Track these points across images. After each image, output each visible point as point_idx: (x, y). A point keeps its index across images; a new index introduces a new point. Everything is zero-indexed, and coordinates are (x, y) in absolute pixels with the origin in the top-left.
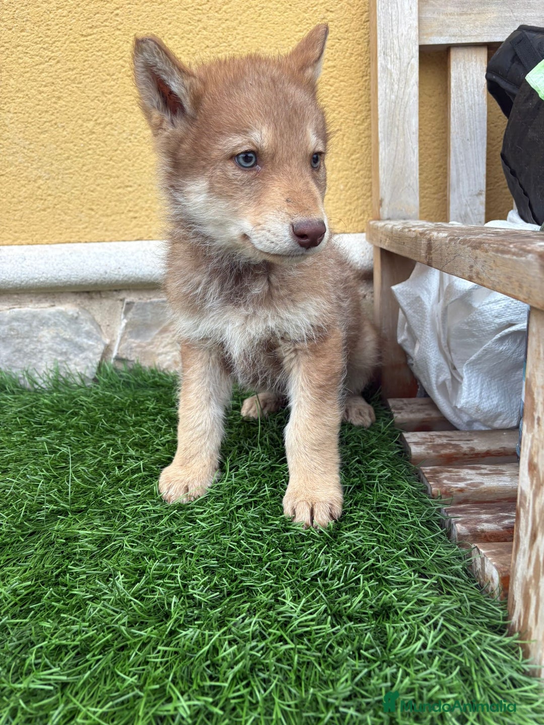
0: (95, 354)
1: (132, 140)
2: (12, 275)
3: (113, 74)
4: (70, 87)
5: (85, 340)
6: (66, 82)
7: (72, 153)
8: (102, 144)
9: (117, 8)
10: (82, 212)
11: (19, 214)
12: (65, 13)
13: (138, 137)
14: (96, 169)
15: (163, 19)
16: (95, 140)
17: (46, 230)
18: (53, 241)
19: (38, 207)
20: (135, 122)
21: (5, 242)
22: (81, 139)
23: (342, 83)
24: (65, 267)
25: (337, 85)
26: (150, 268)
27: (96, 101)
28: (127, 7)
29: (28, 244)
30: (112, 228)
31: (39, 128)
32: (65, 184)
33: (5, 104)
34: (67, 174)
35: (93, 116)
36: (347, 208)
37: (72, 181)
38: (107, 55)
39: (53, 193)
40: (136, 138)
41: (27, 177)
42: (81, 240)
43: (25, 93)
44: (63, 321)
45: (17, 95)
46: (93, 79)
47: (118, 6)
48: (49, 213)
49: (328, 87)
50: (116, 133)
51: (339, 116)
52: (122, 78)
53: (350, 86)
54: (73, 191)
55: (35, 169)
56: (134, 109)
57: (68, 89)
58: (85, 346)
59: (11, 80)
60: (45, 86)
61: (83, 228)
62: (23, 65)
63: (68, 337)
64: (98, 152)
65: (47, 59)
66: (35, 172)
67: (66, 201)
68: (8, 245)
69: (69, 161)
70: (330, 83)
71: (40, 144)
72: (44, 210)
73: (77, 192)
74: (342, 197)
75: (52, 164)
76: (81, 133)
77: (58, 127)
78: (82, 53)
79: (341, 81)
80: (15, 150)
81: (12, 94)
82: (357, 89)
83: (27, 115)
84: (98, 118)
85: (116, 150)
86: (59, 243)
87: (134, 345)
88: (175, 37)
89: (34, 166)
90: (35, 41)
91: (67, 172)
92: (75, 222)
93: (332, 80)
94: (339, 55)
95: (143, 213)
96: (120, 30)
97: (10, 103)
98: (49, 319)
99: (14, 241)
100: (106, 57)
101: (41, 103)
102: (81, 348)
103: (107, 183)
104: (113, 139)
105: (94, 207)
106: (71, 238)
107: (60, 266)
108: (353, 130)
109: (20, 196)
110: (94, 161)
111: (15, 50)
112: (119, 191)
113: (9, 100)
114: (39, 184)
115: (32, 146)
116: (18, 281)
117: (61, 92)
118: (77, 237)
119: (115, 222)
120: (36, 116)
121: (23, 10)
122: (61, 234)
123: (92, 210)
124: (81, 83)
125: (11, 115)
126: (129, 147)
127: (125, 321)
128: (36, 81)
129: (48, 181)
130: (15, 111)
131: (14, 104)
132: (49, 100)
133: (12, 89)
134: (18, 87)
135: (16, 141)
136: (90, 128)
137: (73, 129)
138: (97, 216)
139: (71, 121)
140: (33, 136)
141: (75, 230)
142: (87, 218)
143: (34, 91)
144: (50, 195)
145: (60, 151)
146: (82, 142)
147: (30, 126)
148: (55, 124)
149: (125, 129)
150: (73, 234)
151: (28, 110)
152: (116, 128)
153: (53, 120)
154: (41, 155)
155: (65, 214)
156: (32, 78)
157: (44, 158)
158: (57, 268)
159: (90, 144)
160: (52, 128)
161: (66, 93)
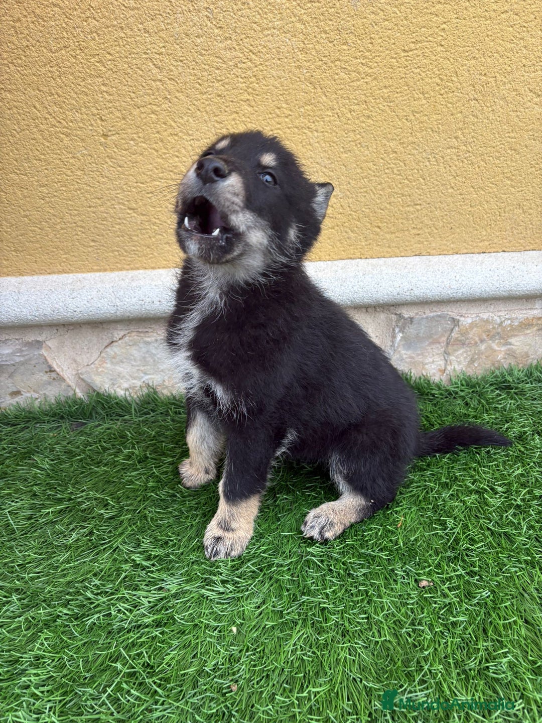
1: (431, 159)
3: (427, 93)
4: (380, 106)
6: (378, 101)
7: (371, 172)
8: (402, 164)
9: (445, 23)
12: (391, 25)
13: (437, 156)
14: (390, 188)
15: (488, 36)
16: (395, 159)
18: (335, 257)
20: (437, 142)
24: (360, 290)
26: (440, 289)
27: (403, 120)
28: (455, 21)
30: (394, 245)
31: (343, 148)
32: (357, 203)
33: (314, 122)
34: (360, 193)
37: (363, 199)
38: (424, 72)
39: (344, 211)
40: (434, 157)
42: (362, 256)
43: (335, 111)
45: (327, 113)
46: (406, 98)
47: (445, 20)
50: (415, 152)
52: (435, 97)
54: (363, 209)
56: (439, 128)
57: (378, 108)
59: (324, 98)
60: (357, 104)
61: (366, 245)
62: (338, 81)
64: (395, 172)
65: (364, 76)
67: (355, 220)
69: (365, 180)
71: (341, 163)
72: (333, 228)
73: (367, 210)
75: (349, 183)
76: (383, 152)
77: (361, 146)
78: (401, 69)
80: (315, 170)
81: (322, 113)
83: (334, 134)
84: (403, 137)
85: (413, 170)
86: (341, 259)
87: (405, 356)
88: (495, 55)
90: (355, 55)
91: (362, 190)
92: (360, 239)
95: (426, 231)
96: (442, 45)
97: (318, 121)
100: (423, 74)
101: (349, 122)
103: (399, 202)
104: (412, 158)
105: (380, 225)
106: (353, 254)
107: (355, 288)
110: (390, 181)
111: (333, 65)
112: (408, 209)
113: (318, 119)
118: (359, 254)
119: (398, 239)
120: (343, 136)
121: (349, 21)
122: (344, 251)
123: (379, 227)
124: (393, 101)
125: (316, 134)
126: (426, 166)
127: (401, 335)
128: (349, 98)
129: (342, 200)
130: (322, 130)
131: (322, 123)
132: (358, 118)
133: (323, 107)
134: (329, 105)
135: (317, 160)
136: (393, 147)
137: (376, 149)
138: (382, 233)
139: (376, 140)
140: (336, 155)
141: (358, 247)
142: (371, 235)
143: (344, 110)
144: (341, 213)
145: (359, 171)
146: (382, 161)
147: (334, 145)
148: (360, 144)
149: (427, 148)
150: (355, 251)
151: (335, 129)
152: (417, 147)
153: (359, 139)
154: (340, 174)
155: (352, 231)
156: (345, 96)
157: (342, 177)
158: (352, 290)
159: (389, 164)
160: (355, 148)
161: (376, 112)
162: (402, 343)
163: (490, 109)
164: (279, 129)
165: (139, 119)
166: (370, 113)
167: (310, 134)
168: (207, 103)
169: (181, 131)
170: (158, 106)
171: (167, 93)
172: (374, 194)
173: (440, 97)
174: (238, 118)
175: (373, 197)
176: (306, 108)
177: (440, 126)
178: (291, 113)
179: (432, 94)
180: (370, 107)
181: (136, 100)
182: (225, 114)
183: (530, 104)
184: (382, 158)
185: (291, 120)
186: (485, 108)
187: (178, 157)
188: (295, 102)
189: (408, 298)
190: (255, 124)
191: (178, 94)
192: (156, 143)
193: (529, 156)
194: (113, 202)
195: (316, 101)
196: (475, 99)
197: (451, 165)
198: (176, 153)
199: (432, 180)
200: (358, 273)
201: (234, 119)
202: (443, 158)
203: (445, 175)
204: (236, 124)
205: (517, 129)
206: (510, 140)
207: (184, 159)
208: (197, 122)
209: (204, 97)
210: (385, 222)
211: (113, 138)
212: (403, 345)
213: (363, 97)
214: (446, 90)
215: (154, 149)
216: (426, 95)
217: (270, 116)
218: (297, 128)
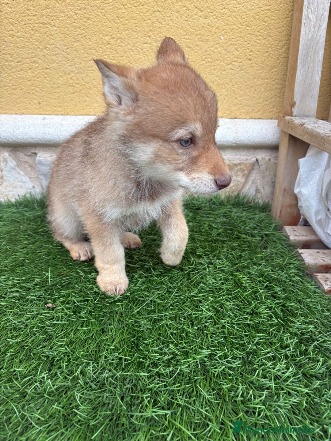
1: (134, 50)
2: (54, 136)
3: (126, 5)
6: (94, 8)
8: (114, 52)
10: (98, 96)
11: (57, 95)
13: (138, 48)
16: (109, 49)
17: (74, 106)
18: (78, 113)
19: (69, 91)
20: (137, 38)
21: (47, 113)
22: (101, 47)
23: (272, 21)
25: (269, 22)
27: (112, 22)
29: (62, 115)
31: (74, 38)
32: (88, 77)
33: (52, 20)
34: (90, 70)
35: (110, 33)
36: (264, 103)
37: (92, 75)
39: (80, 82)
40: (136, 49)
41: (64, 71)
43: (66, 14)
45: (61, 14)
46: (112, 7)
48: (76, 95)
49: (263, 23)
50: (123, 45)
51: (268, 43)
52: (131, 8)
53: (278, 23)
54: (93, 82)
55: (69, 66)
56: (137, 30)
57: (94, 13)
59: (57, 4)
60: (80, 10)
61: (98, 106)
64: (111, 57)
66: (69, 68)
67: (88, 88)
68: (49, 115)
70: (265, 20)
71: (74, 49)
72: (74, 93)
73: (96, 83)
74: (262, 96)
75: (81, 63)
76: (101, 43)
77: (86, 38)
79: (272, 20)
80: (57, 52)
81: (57, 14)
82: (281, 25)
83: (67, 29)
84: (113, 34)
85: (123, 57)
86: (82, 115)
89: (69, 64)
91: (90, 69)
92: (93, 102)
93: (266, 18)
94: (273, 2)
97: (55, 20)
99: (53, 112)
101: (76, 21)
104: (121, 48)
106: (90, 112)
108: (276, 52)
109: (59, 83)
113: (55, 18)
114: (71, 76)
115: (68, 51)
116: (58, 140)
117: (90, 15)
118: (93, 112)
120: (72, 30)
122: (83, 109)
124: (103, 9)
125: (55, 28)
126: (131, 55)
128: (74, 6)
129: (77, 75)
130: (59, 26)
131: (58, 21)
132: (82, 19)
133: (57, 11)
134: (61, 9)
135: (58, 46)
136: (107, 40)
137: (96, 41)
139: (95, 35)
140: (70, 43)
143: (72, 13)
144: (78, 84)
146: (101, 49)
147: (68, 36)
148: (85, 36)
149: (130, 42)
151: (67, 25)
152: (124, 42)
153: (84, 33)
154: (74, 56)
155: (87, 97)
156: (71, 4)
157: (76, 59)
159: (106, 52)
160: (82, 39)
161: (93, 16)
163: (170, 18)
164: (30, 24)
166: (89, 16)
167: (50, 28)
173: (135, 8)
176: (46, 10)
177: (137, 28)
178: (37, 14)
179: (129, 6)
180: (88, 12)
183: (196, 16)
184: (101, 48)
185: (37, 18)
186: (166, 17)
190: (14, 19)
193: (200, 52)
195: (53, 6)
196: (158, 11)
197: (148, 55)
199: (137, 65)
202: (142, 50)
203: (145, 62)
205: (190, 34)
206: (186, 41)
214: (138, 3)
216: (125, 6)
217: (23, 15)
218: (42, 23)
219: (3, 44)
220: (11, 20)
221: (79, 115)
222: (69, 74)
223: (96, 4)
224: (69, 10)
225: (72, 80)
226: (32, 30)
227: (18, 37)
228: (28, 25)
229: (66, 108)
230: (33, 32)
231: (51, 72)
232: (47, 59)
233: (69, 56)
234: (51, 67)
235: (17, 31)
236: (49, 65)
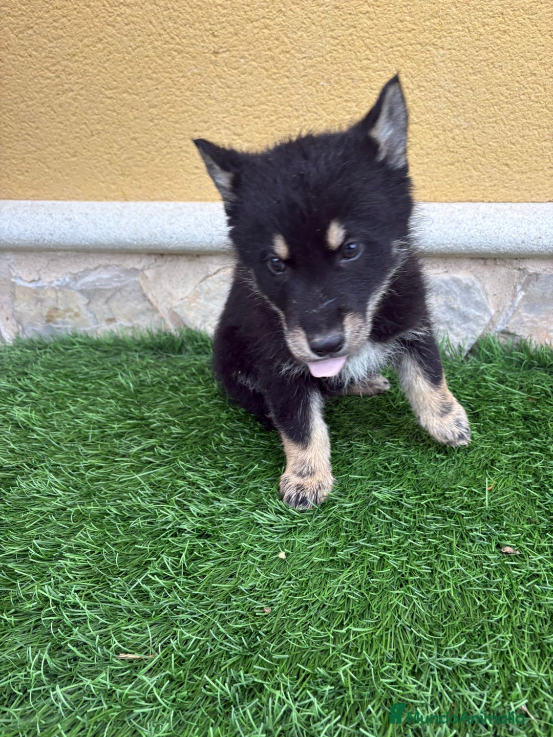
0: (478, 325)
4: (520, 18)
5: (473, 311)
6: (517, 13)
7: (503, 98)
8: (541, 88)
10: (495, 167)
14: (525, 118)
16: (533, 83)
17: (449, 186)
19: (446, 161)
22: (517, 82)
24: (478, 234)
30: (524, 187)
31: (472, 68)
32: (484, 135)
33: (440, 38)
34: (489, 123)
35: (539, 54)
37: (491, 131)
39: (468, 145)
41: (443, 126)
42: (484, 199)
43: (466, 25)
44: (456, 290)
45: (457, 27)
48: (456, 167)
54: (491, 143)
55: (454, 116)
57: (518, 21)
58: (471, 316)
59: (454, 9)
60: (492, 17)
61: (490, 186)
63: (456, 306)
64: (533, 98)
66: (453, 120)
67: (479, 155)
69: (496, 107)
71: (468, 87)
72: (452, 164)
73: (495, 144)
75: (476, 111)
76: (520, 74)
77: (494, 67)
80: (437, 94)
81: (450, 26)
83: (462, 51)
86: (459, 201)
87: (526, 320)
89: (455, 113)
91: (491, 120)
92: (483, 179)
97: (445, 37)
98: (441, 287)
101: (482, 37)
102: (465, 318)
103: (534, 135)
105: (509, 162)
107: (472, 232)
109: (429, 148)
110: (525, 109)
112: (544, 144)
113: (445, 34)
114: (455, 133)
115: (458, 90)
117: (508, 25)
118: (481, 196)
119: (529, 180)
120: (472, 54)
122: (463, 191)
123: (507, 165)
125: (442, 52)
127: (523, 293)
128: (483, 10)
129: (465, 131)
130: (449, 47)
131: (449, 38)
132: (492, 34)
133: (452, 20)
134: (459, 17)
135: (441, 83)
136: (532, 68)
137: (512, 70)
138: (511, 173)
139: (512, 60)
140: (463, 77)
141: (481, 188)
142: (498, 174)
143: (477, 23)
144: (463, 147)
145: (489, 96)
146: (517, 85)
147: (462, 65)
148: (492, 63)
150: (477, 192)
151: (464, 45)
153: (491, 58)
154: (466, 100)
155: (475, 169)
156: (478, 7)
157: (469, 104)
158: (468, 234)
159: (526, 88)
160: (486, 68)
161: (515, 26)
162: (524, 303)
164: (400, 45)
165: (252, 34)
166: (507, 27)
167: (434, 51)
168: (323, 16)
169: (293, 48)
170: (272, 20)
171: (282, 5)
172: (505, 124)
174: (355, 33)
175: (503, 128)
176: (432, 21)
178: (414, 27)
180: (507, 20)
181: (250, 13)
182: (342, 28)
185: (414, 35)
187: (288, 77)
188: (420, 14)
189: (535, 248)
190: (373, 40)
191: (293, 7)
192: (267, 61)
194: (219, 127)
198: (287, 73)
200: (476, 216)
201: (351, 35)
204: (353, 40)
207: (295, 80)
208: (311, 37)
209: (321, 9)
210: (516, 159)
211: (224, 55)
212: (525, 306)
213: (500, 9)
215: (264, 68)
217: (391, 30)
218: (420, 44)
219: (348, 84)
220: (368, 40)
221: (455, 202)
222: (451, 131)
223: (523, 5)
224: (473, 18)
225: (454, 141)
226: (402, 56)
227: (375, 71)
228: (395, 49)
229: (434, 189)
230: (402, 61)
231: (421, 128)
232: (418, 106)
233: (457, 99)
234: (422, 121)
235: (375, 60)
236: (418, 118)
